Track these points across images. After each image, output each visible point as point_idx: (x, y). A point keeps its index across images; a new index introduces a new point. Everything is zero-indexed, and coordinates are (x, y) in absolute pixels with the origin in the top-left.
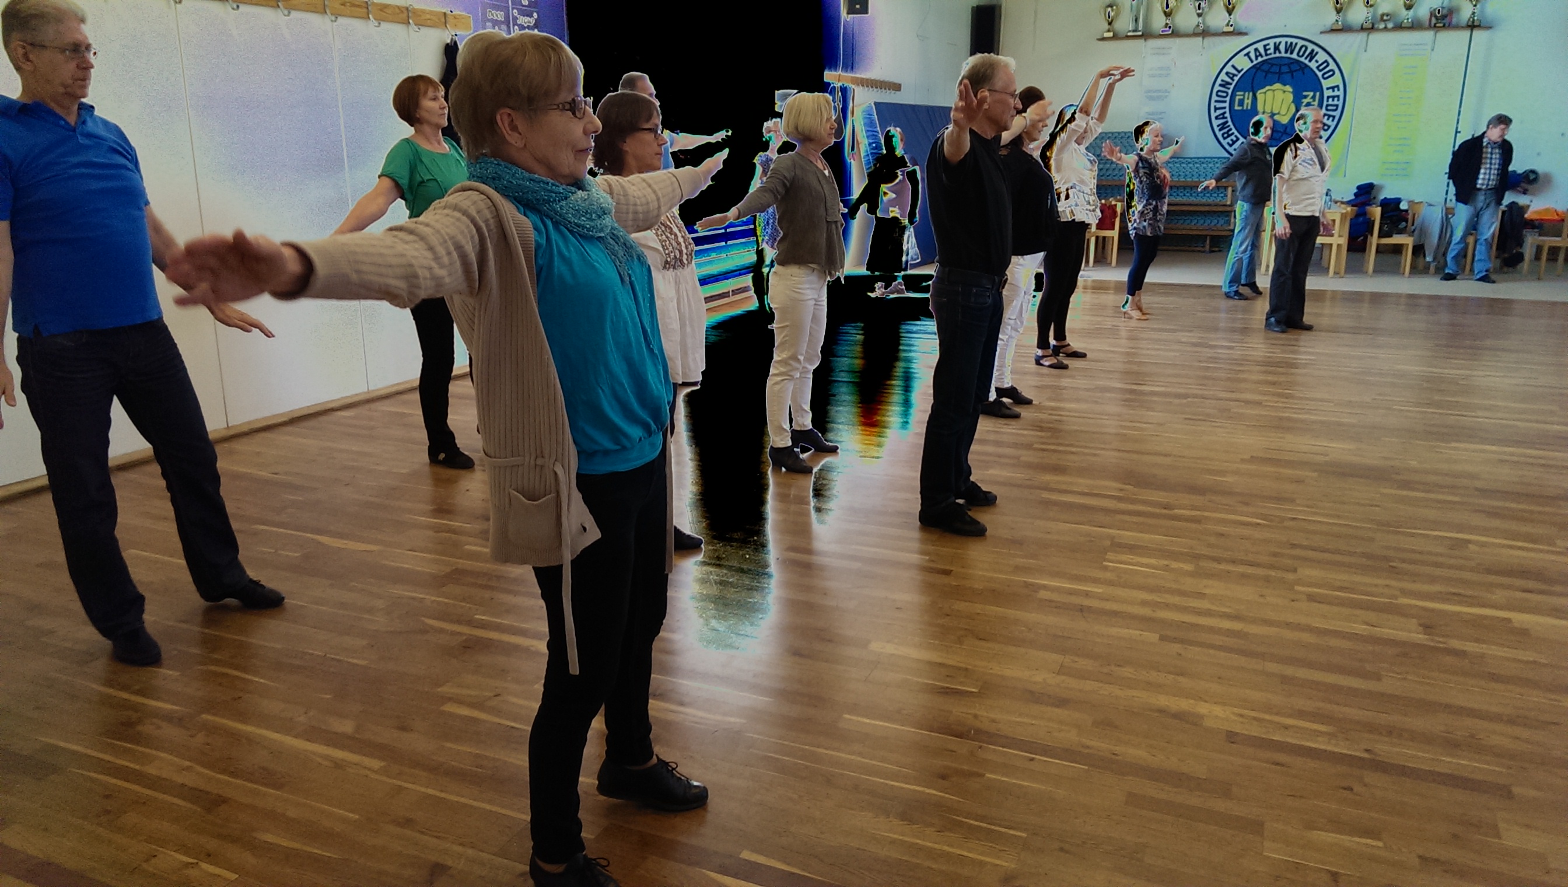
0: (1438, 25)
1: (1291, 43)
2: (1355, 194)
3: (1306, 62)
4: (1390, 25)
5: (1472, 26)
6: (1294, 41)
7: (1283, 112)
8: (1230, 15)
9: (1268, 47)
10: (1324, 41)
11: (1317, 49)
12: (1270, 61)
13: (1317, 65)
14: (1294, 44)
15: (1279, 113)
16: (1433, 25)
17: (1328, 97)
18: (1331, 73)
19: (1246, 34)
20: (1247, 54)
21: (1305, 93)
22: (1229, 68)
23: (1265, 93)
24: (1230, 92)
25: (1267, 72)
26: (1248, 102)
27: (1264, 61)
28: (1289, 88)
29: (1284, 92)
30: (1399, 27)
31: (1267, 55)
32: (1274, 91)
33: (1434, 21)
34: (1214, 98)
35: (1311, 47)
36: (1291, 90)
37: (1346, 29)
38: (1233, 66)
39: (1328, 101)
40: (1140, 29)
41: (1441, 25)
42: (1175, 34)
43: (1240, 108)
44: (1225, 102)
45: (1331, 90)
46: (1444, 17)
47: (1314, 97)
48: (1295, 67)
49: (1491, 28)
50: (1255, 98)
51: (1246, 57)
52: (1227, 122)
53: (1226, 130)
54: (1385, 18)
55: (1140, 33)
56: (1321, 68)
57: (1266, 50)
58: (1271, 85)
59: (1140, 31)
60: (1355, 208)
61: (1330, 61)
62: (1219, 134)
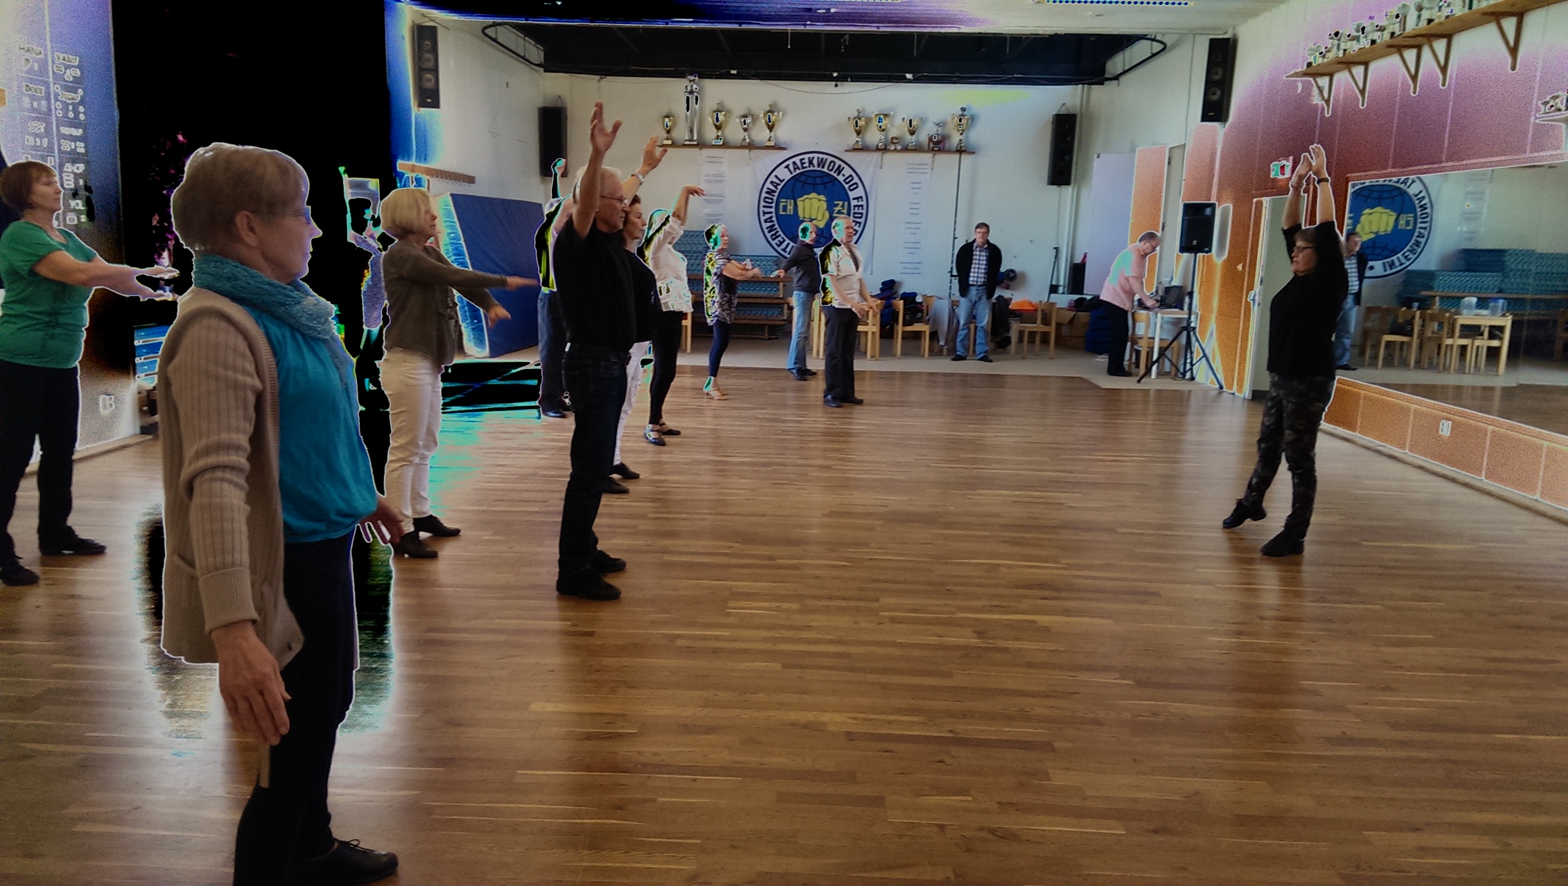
0: (935, 149)
1: (822, 159)
2: (881, 289)
3: (835, 175)
4: (899, 147)
5: (961, 151)
6: (825, 157)
7: (820, 218)
8: (771, 131)
9: (803, 161)
10: (849, 157)
11: (843, 165)
12: (806, 174)
13: (844, 178)
14: (824, 160)
15: (816, 219)
16: (931, 148)
17: (855, 206)
18: (855, 186)
19: (785, 149)
20: (787, 167)
21: (836, 202)
22: (772, 178)
23: (804, 201)
24: (775, 198)
25: (805, 183)
26: (790, 208)
27: (801, 173)
28: (822, 197)
29: (820, 200)
30: (906, 149)
31: (803, 168)
32: (811, 199)
33: (932, 145)
34: (762, 203)
35: (838, 163)
36: (824, 199)
37: (864, 149)
38: (776, 176)
39: (854, 210)
40: (695, 138)
41: (937, 149)
42: (726, 145)
43: (784, 213)
44: (771, 207)
45: (856, 201)
46: (939, 142)
47: (843, 206)
48: (826, 180)
49: (974, 153)
50: (796, 205)
51: (786, 169)
52: (774, 225)
53: (773, 232)
54: (895, 141)
55: (695, 143)
56: (847, 181)
57: (802, 164)
58: (808, 194)
59: (694, 141)
60: (884, 301)
61: (854, 175)
62: (768, 235)
